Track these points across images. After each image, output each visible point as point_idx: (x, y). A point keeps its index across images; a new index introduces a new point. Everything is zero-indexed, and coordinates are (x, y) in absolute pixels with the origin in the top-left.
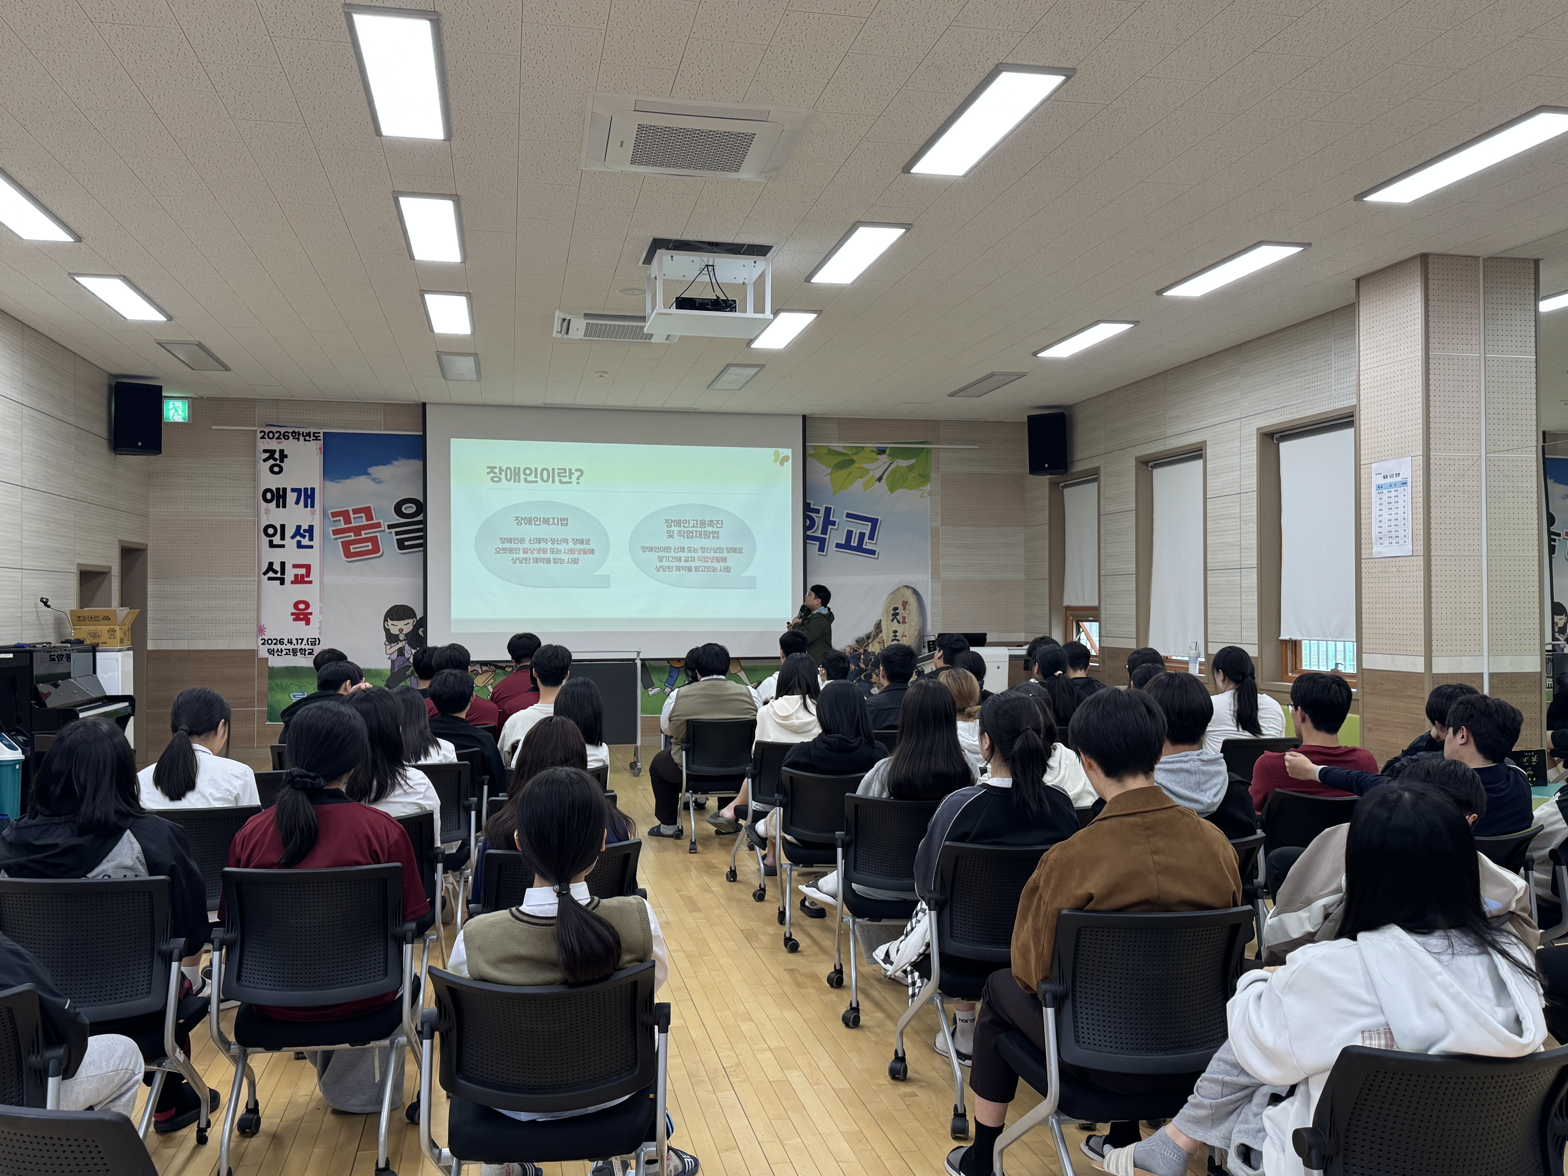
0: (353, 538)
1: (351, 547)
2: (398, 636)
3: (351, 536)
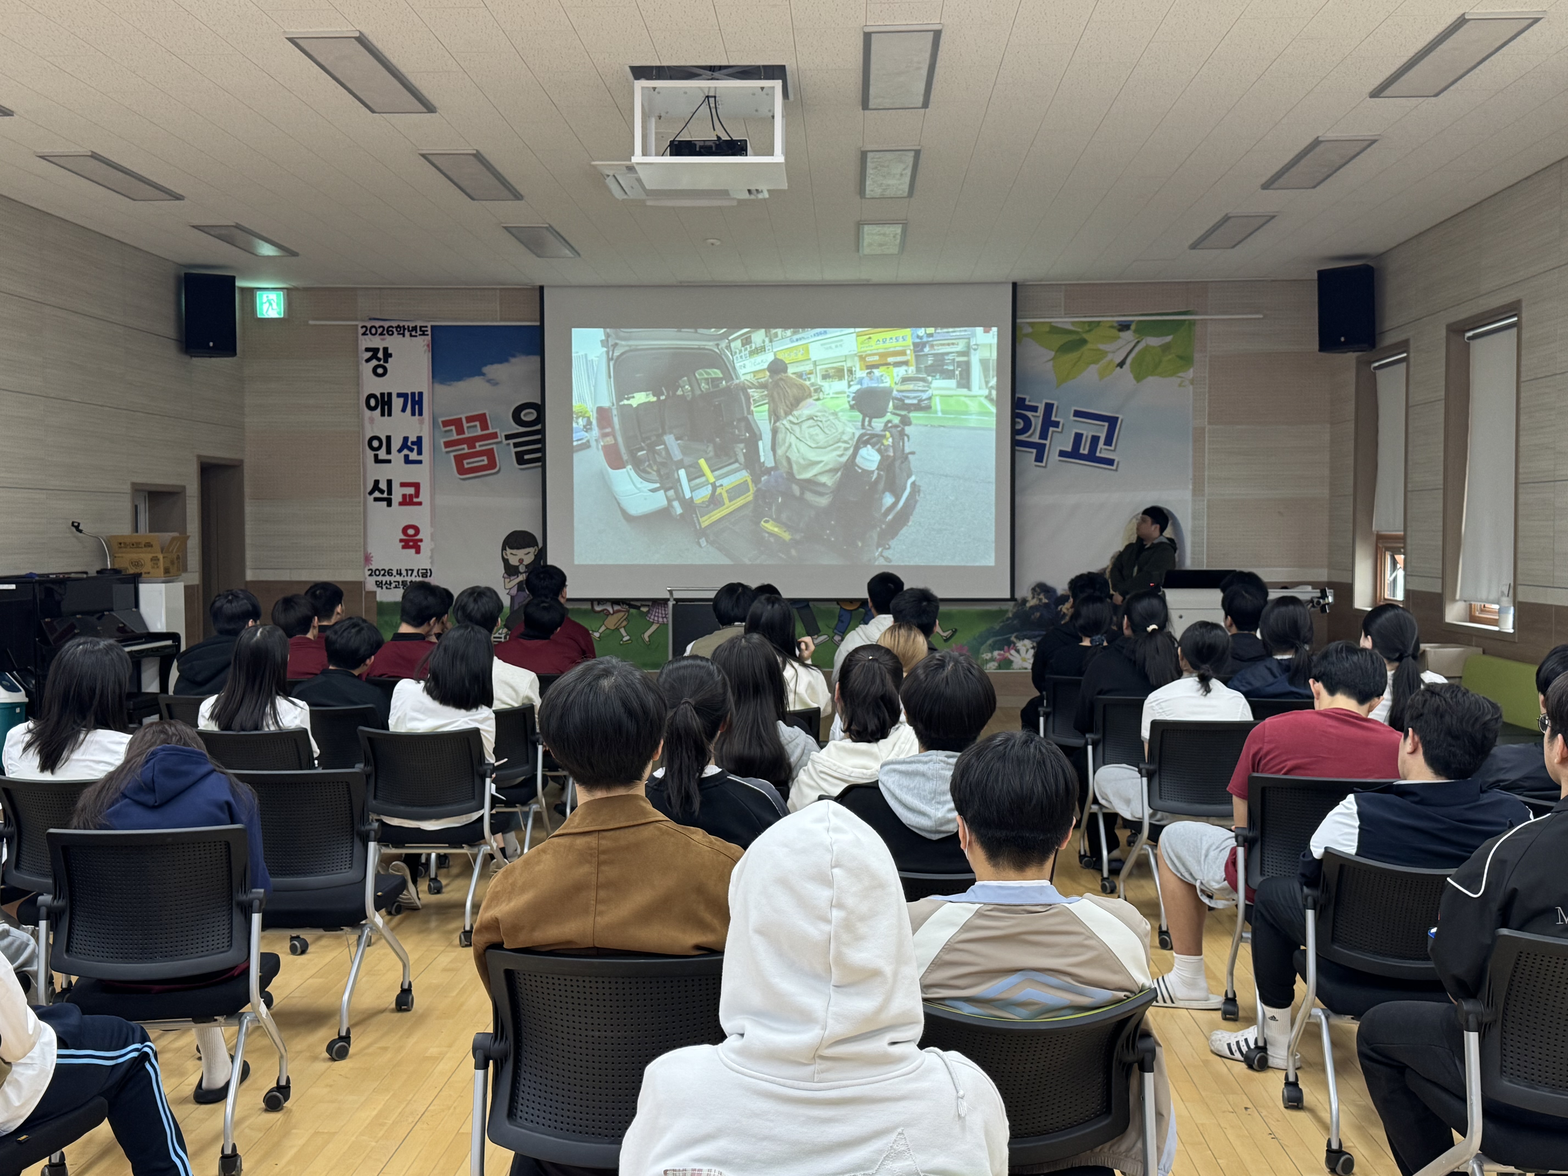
0: (466, 451)
1: (465, 462)
2: (517, 567)
3: (463, 449)
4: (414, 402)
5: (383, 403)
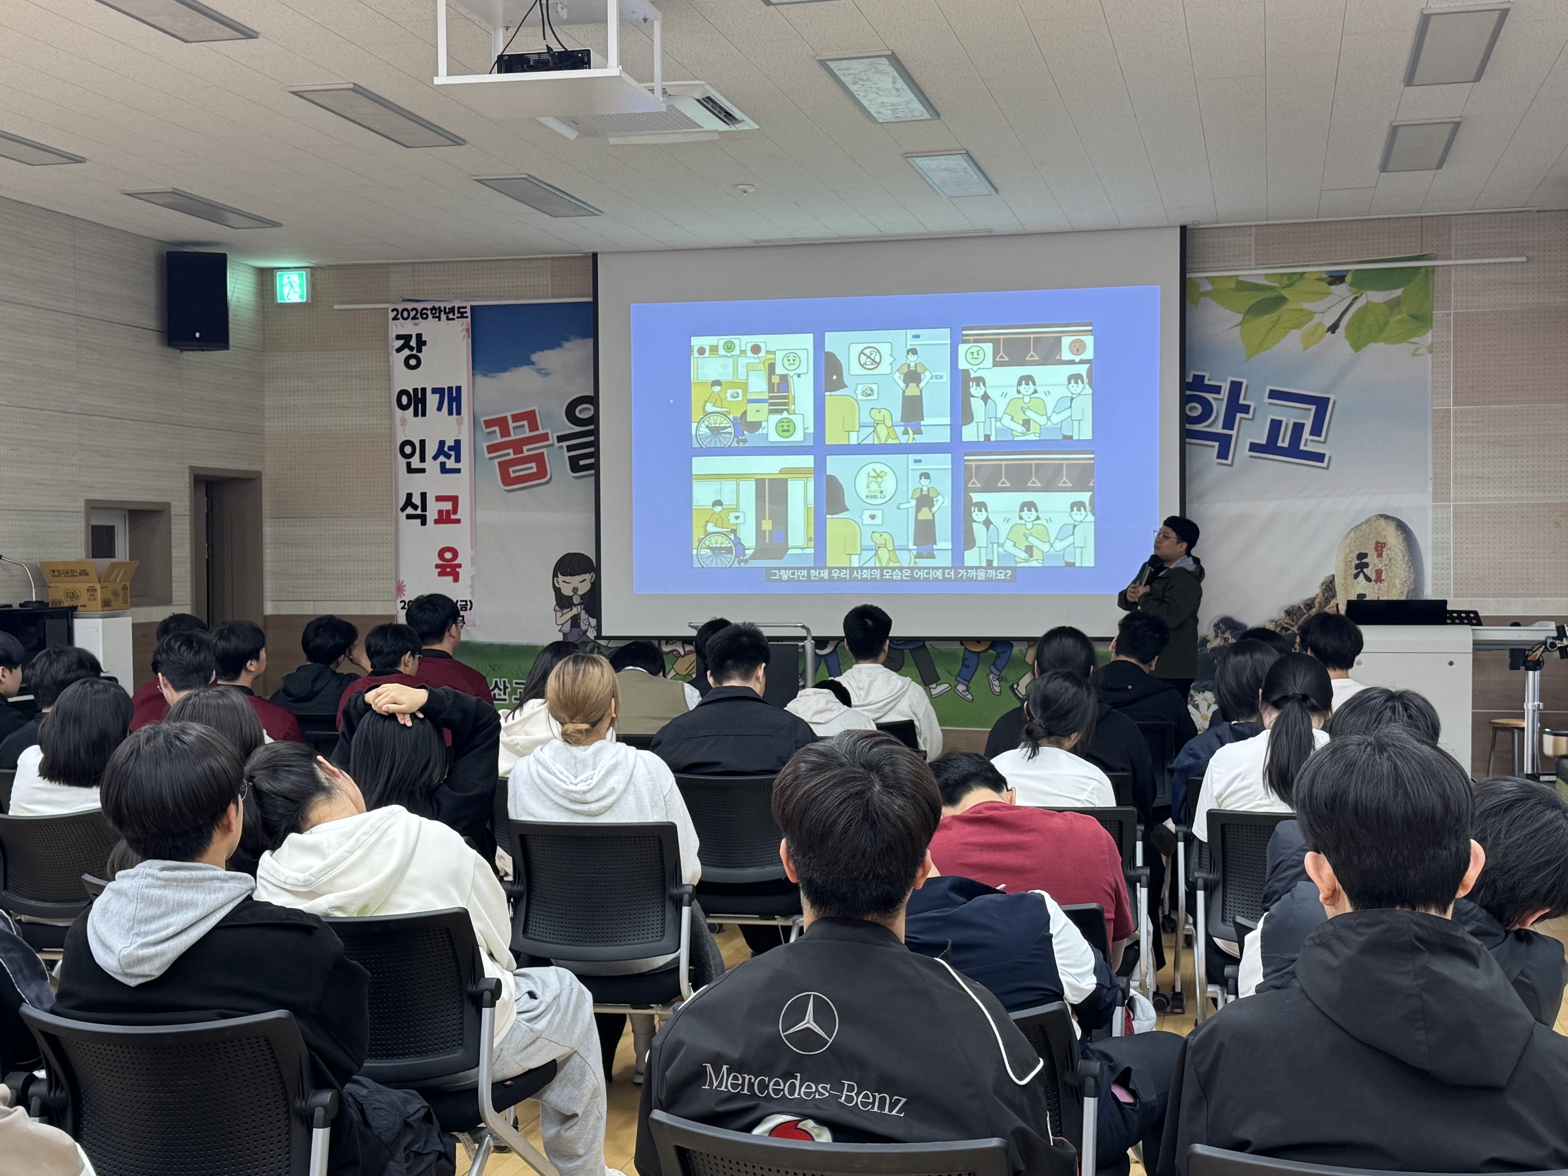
0: (512, 456)
1: (511, 470)
2: (571, 598)
3: (509, 454)
4: (452, 399)
5: (415, 401)
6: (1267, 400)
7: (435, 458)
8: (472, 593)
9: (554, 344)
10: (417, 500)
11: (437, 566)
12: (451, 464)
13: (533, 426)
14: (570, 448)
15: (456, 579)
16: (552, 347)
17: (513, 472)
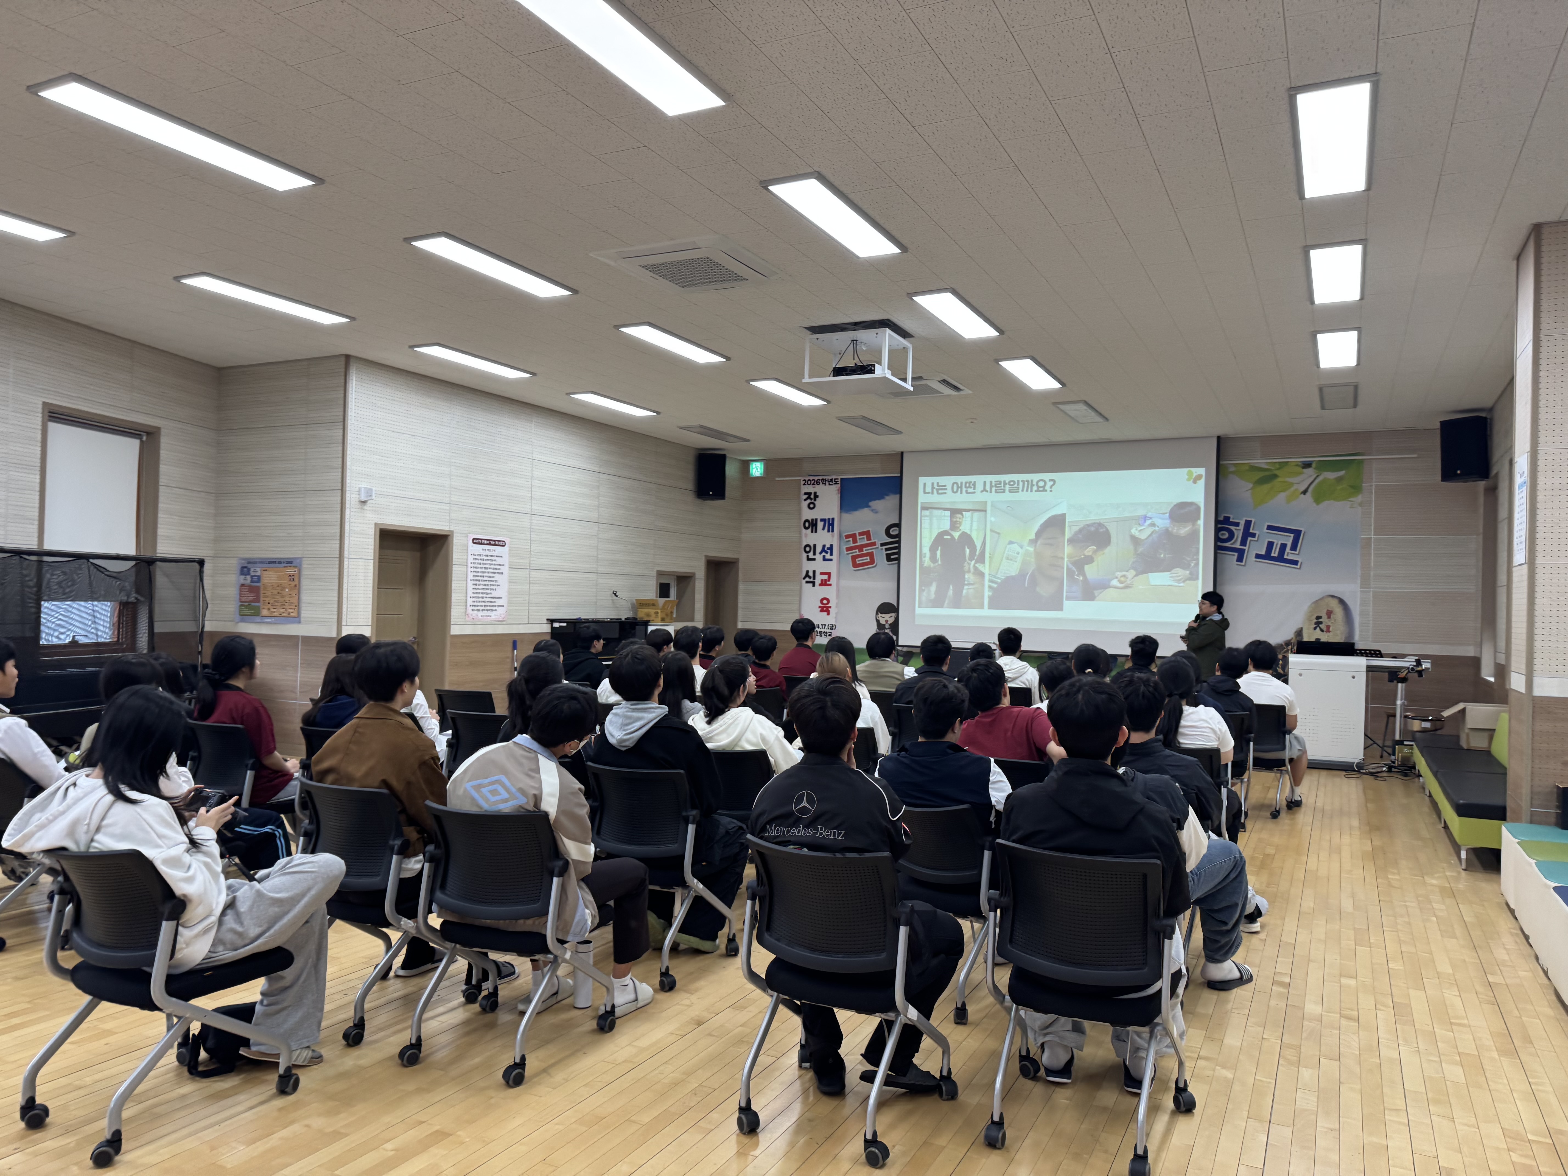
0: (858, 553)
1: (857, 560)
2: (884, 625)
3: (856, 552)
4: (829, 524)
5: (812, 525)
6: (1266, 531)
7: (820, 553)
8: (836, 621)
9: (880, 497)
10: (811, 574)
11: (820, 607)
12: (828, 556)
13: (869, 538)
14: (887, 550)
15: (828, 614)
16: (879, 499)
17: (859, 561)
